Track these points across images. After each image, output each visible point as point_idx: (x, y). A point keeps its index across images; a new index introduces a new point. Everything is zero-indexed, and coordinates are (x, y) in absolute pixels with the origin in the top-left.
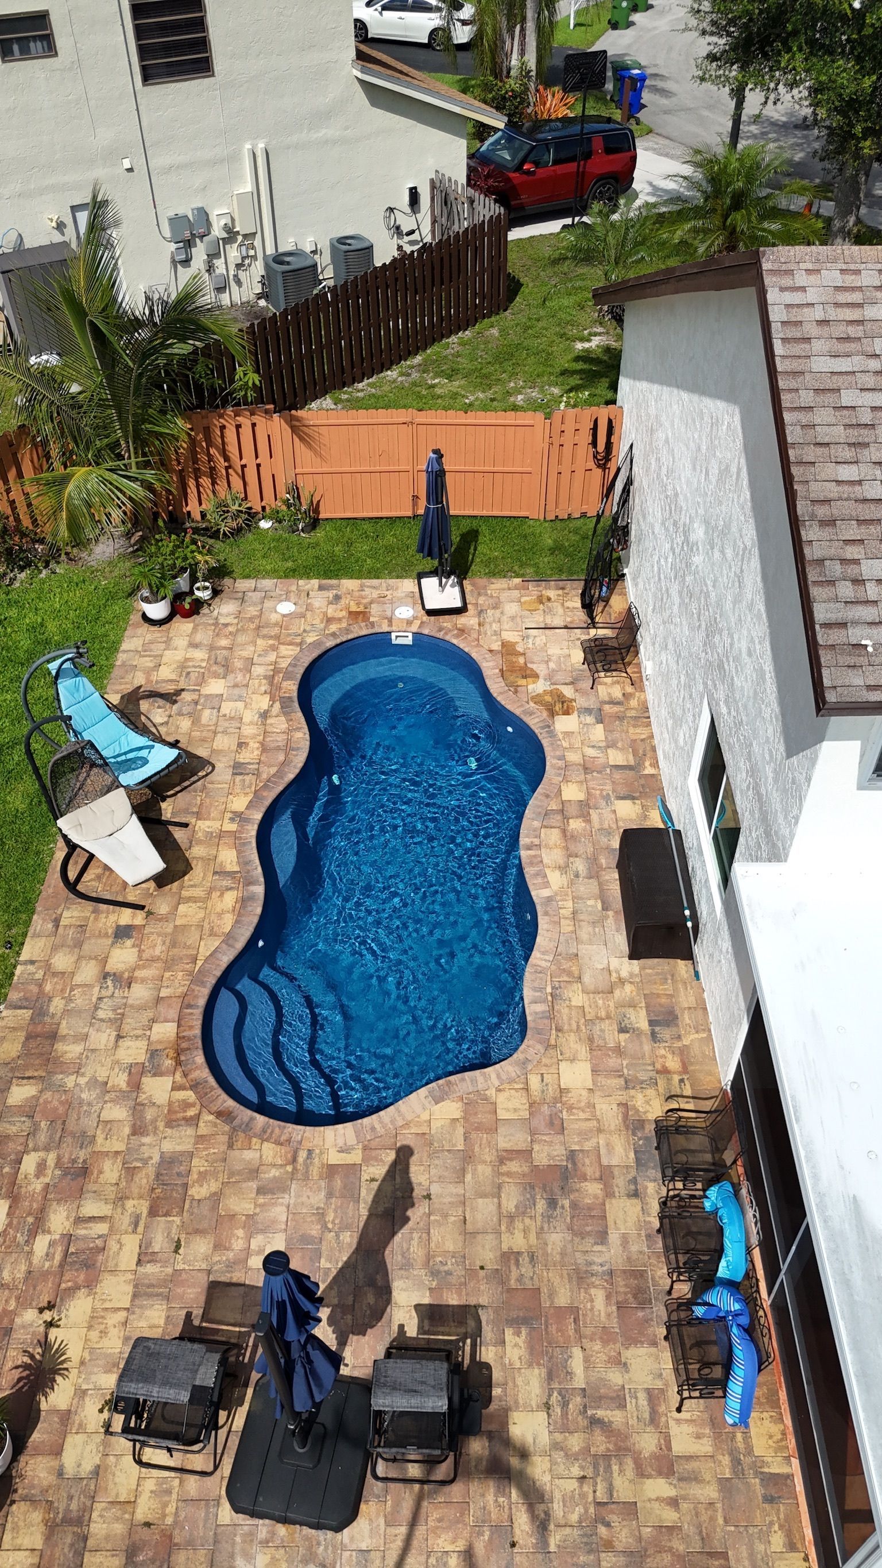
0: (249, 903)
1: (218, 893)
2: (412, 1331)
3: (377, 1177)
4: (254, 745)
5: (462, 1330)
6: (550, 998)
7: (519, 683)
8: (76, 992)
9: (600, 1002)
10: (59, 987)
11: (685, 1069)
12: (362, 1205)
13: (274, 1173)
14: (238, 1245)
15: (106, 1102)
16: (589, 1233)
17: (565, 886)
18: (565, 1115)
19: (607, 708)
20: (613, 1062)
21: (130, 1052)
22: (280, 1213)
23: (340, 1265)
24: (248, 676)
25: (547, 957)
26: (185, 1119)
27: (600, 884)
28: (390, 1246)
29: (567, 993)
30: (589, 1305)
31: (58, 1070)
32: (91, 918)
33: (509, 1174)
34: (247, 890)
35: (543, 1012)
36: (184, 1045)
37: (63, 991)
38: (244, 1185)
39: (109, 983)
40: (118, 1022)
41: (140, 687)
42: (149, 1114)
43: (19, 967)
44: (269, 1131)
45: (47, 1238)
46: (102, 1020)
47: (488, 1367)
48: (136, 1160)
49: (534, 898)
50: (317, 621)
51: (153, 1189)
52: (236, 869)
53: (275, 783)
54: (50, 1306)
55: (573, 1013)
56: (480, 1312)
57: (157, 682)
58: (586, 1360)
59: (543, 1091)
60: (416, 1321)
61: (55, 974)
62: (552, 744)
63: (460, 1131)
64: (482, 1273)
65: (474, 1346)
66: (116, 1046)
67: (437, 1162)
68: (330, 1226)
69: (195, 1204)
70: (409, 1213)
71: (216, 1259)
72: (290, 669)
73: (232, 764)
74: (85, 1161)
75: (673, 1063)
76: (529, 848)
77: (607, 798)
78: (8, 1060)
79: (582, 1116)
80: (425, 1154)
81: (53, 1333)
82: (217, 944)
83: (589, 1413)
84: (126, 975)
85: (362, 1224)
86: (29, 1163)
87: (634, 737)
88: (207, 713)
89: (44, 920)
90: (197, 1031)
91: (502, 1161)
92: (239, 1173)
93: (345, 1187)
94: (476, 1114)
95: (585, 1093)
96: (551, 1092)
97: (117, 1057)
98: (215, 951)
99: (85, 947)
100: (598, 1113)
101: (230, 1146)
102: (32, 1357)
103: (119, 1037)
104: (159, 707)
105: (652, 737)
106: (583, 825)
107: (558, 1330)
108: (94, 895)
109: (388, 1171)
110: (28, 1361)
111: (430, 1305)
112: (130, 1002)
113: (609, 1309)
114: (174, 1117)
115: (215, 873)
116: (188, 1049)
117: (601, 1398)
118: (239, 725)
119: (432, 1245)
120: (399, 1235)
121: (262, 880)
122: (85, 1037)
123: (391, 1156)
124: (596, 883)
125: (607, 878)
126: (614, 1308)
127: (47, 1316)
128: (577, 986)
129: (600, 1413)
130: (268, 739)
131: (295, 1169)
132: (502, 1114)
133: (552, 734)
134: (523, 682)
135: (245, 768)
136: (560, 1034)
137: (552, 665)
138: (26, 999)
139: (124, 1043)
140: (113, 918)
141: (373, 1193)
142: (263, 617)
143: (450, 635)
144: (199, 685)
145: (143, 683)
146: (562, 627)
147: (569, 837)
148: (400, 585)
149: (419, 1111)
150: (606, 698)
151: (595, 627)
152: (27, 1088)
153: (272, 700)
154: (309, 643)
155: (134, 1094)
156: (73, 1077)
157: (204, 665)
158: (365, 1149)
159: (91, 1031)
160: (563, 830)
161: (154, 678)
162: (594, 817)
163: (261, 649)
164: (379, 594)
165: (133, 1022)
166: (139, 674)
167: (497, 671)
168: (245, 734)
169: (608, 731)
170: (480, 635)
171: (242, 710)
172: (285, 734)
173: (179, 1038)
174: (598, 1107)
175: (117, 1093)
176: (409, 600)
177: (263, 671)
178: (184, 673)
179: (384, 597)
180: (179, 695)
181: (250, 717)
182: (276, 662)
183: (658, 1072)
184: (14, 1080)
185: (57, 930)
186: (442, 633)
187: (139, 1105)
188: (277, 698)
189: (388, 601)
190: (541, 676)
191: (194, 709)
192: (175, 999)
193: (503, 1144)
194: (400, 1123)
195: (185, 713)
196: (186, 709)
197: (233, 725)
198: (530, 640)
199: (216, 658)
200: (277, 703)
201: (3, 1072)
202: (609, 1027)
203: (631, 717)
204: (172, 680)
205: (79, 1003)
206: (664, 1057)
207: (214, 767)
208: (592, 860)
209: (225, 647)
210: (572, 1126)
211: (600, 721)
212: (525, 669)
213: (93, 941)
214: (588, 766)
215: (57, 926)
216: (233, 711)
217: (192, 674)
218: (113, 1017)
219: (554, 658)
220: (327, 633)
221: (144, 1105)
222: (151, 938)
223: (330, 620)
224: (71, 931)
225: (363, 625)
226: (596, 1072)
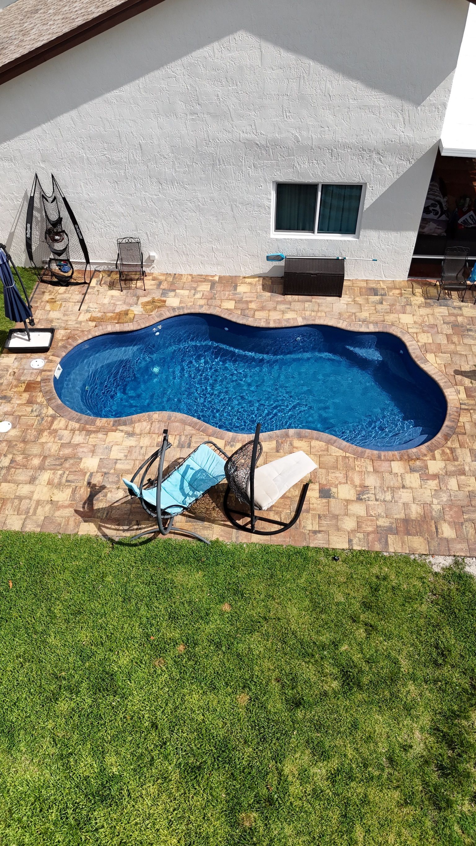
0: (303, 435)
1: (295, 449)
3: (470, 381)
6: (365, 323)
7: (130, 318)
8: (373, 514)
9: (366, 308)
10: (369, 523)
11: (400, 289)
15: (447, 489)
17: (296, 313)
18: (427, 323)
19: (162, 287)
20: (398, 307)
21: (413, 481)
24: (83, 445)
25: (341, 322)
26: (452, 453)
27: (295, 302)
29: (362, 317)
31: (429, 514)
32: (314, 512)
33: (459, 341)
34: (292, 437)
35: (374, 326)
36: (406, 457)
37: (372, 521)
39: (364, 497)
40: (393, 490)
41: (76, 511)
42: (451, 468)
43: (354, 548)
44: (453, 419)
46: (393, 497)
49: (304, 324)
50: (29, 409)
52: (275, 442)
53: (201, 426)
55: (373, 316)
57: (74, 500)
59: (417, 328)
61: (359, 527)
62: (189, 309)
63: (441, 354)
66: (411, 488)
67: (458, 363)
72: (82, 422)
73: (178, 449)
75: (397, 292)
76: (268, 324)
77: (235, 294)
78: (426, 542)
79: (426, 319)
80: (455, 366)
82: (333, 448)
84: (358, 489)
87: (189, 280)
88: (119, 466)
89: (314, 539)
91: (453, 343)
94: (432, 349)
95: (415, 317)
96: (417, 326)
97: (417, 487)
98: (339, 448)
99: (337, 512)
100: (424, 314)
101: (465, 434)
103: (404, 487)
104: (105, 496)
105: (191, 275)
106: (253, 303)
108: (293, 514)
109: (466, 378)
112: (378, 485)
114: (452, 458)
116: (408, 455)
118: (138, 448)
121: (284, 430)
122: (406, 505)
123: (459, 377)
125: (290, 299)
128: (357, 314)
130: (156, 431)
131: (472, 410)
132: (431, 341)
133: (180, 309)
134: (131, 316)
135: (184, 442)
136: (386, 321)
137: (119, 303)
138: (380, 540)
139: (407, 483)
140: (313, 501)
142: (10, 439)
143: (72, 343)
144: (86, 473)
145: (72, 510)
146: (83, 296)
147: (262, 309)
148: (4, 364)
149: (433, 367)
150: (155, 286)
151: (89, 284)
152: (443, 529)
153: (115, 431)
154: (54, 413)
155: (440, 476)
156: (434, 506)
157: (60, 472)
158: (456, 385)
159: (400, 502)
160: (255, 310)
161: (67, 503)
162: (248, 299)
163: (53, 439)
164: (10, 375)
165: (393, 482)
166: (58, 513)
167: (117, 325)
168: (149, 444)
169: (183, 288)
170: (78, 330)
171: (122, 447)
172: (154, 423)
173: (401, 459)
174: (421, 314)
175: (441, 484)
176: (24, 361)
177: (80, 437)
178: (66, 484)
179: (15, 373)
180: (95, 485)
181: (132, 442)
182: (71, 430)
183: (401, 296)
184: (439, 536)
185: (323, 531)
186: (69, 346)
187: (446, 474)
188: (114, 428)
189: (21, 371)
190: (128, 308)
191: (113, 474)
192: (375, 464)
193: (446, 342)
194: (440, 373)
195: (117, 479)
196: (112, 478)
197: (138, 451)
198: (92, 310)
199: (54, 465)
200: (118, 427)
201: (434, 543)
202: (379, 307)
203: (173, 280)
204: (74, 491)
205: (380, 510)
206: (393, 294)
207: (180, 458)
208: (278, 303)
209: (42, 460)
210: (432, 321)
211: (174, 290)
212: (119, 314)
213: (332, 509)
214: (210, 298)
215: (320, 532)
216: (122, 451)
217: (69, 479)
218: (389, 492)
219: (112, 302)
220: (45, 403)
221: (446, 472)
222: (330, 479)
223: (30, 402)
224: (324, 522)
225: (42, 384)
226: (404, 313)
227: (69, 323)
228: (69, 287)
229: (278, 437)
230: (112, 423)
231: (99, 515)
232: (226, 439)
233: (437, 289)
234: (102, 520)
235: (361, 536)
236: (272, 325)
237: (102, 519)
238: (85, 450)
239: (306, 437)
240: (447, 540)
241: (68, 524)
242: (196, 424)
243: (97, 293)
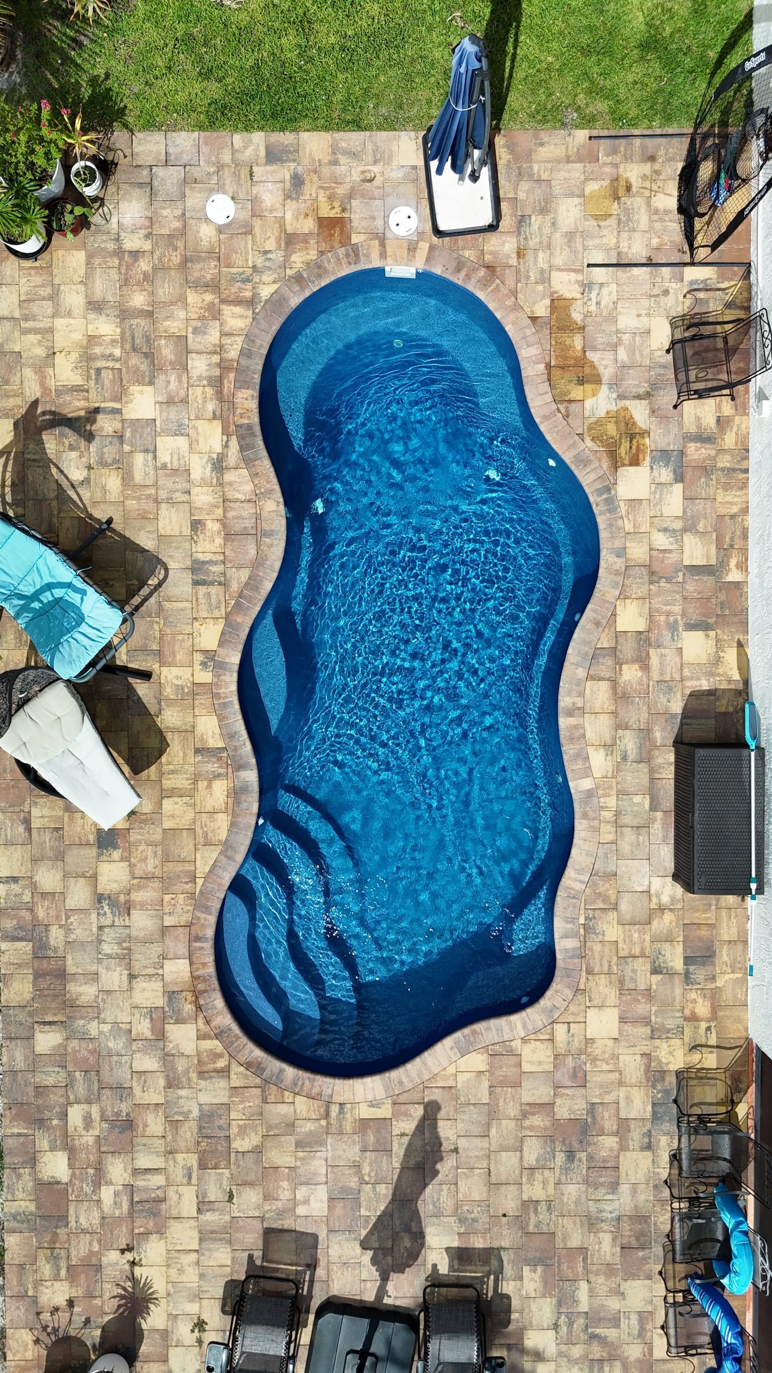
0: (243, 797)
1: (205, 783)
2: (444, 1269)
3: (407, 1132)
4: (213, 526)
5: (487, 1268)
6: (582, 931)
7: (572, 396)
8: (72, 919)
9: (636, 935)
10: (53, 913)
11: (714, 1016)
12: (395, 1159)
13: (309, 1126)
14: (285, 1195)
15: (134, 1052)
16: (602, 1184)
17: (610, 775)
18: (588, 1067)
19: (692, 447)
20: (642, 1008)
21: (146, 994)
22: (318, 1165)
23: (378, 1213)
24: (185, 379)
25: (582, 878)
26: (217, 1071)
27: (652, 771)
28: (422, 1197)
29: (602, 926)
30: (597, 1247)
31: (78, 1014)
32: (66, 819)
33: (531, 1128)
34: (238, 776)
35: (574, 949)
36: (201, 987)
37: (58, 917)
38: (283, 1139)
39: (106, 908)
40: (126, 958)
41: (35, 403)
42: (181, 1065)
44: (300, 1084)
45: (111, 1189)
46: (109, 956)
47: (508, 1297)
48: (177, 1113)
49: (572, 791)
50: (271, 245)
51: (199, 1143)
52: (221, 744)
53: (250, 599)
54: (129, 1249)
55: (606, 950)
56: (502, 1253)
57: (59, 393)
58: (591, 1290)
59: (569, 1043)
60: (446, 1261)
61: (44, 895)
62: (611, 525)
63: (486, 1084)
64: (504, 1219)
65: (496, 1281)
66: (131, 989)
67: (463, 1117)
68: (367, 1178)
69: (240, 1155)
70: (439, 1166)
71: (267, 1208)
72: (244, 362)
73: (189, 563)
74: (128, 1114)
75: (703, 1009)
76: (570, 714)
77: (673, 628)
78: (23, 1003)
79: (605, 1067)
80: (452, 1109)
81: (138, 1271)
82: (215, 855)
83: (590, 1330)
84: (122, 898)
85: (396, 1177)
86: (75, 1115)
87: (722, 511)
88: (139, 459)
89: (13, 821)
90: (211, 969)
91: (525, 1115)
92: (277, 1126)
93: (378, 1141)
94: (501, 1067)
95: (610, 1043)
96: (577, 1044)
97: (134, 1000)
98: (214, 866)
99: (68, 859)
100: (621, 1065)
101: (265, 1101)
102: (124, 1289)
103: (132, 977)
104: (72, 448)
105: (745, 510)
106: (640, 674)
107: (569, 1268)
109: (418, 1126)
110: (120, 1291)
111: (459, 1248)
112: (134, 933)
113: (614, 1250)
114: (205, 1069)
115: (197, 751)
116: (205, 991)
117: (600, 1320)
118: (186, 485)
119: (460, 1196)
120: (430, 1186)
121: (253, 761)
122: (95, 977)
123: (419, 1111)
124: (646, 770)
125: (660, 760)
126: (618, 1249)
127: (129, 1256)
128: (613, 916)
129: (598, 1331)
130: (230, 514)
131: (328, 1123)
132: (526, 1067)
133: (611, 503)
134: (577, 392)
135: (208, 573)
136: (590, 977)
137: (622, 354)
138: (21, 928)
139: (139, 984)
141: (405, 1147)
142: (189, 233)
143: (473, 280)
144: (118, 399)
145: (38, 395)
146: (644, 261)
147: (620, 696)
148: (395, 148)
149: (445, 1064)
150: (693, 429)
151: (692, 264)
152: (51, 1035)
153: (225, 432)
154: (264, 299)
155: (161, 1043)
156: (95, 1024)
157: (117, 352)
158: (394, 1104)
159: (100, 969)
160: (614, 683)
161: (51, 383)
162: (654, 661)
163: (195, 316)
164: (363, 172)
165: (143, 959)
166: (28, 373)
167: (542, 367)
168: (198, 504)
169: (688, 498)
170: (518, 281)
171: (187, 454)
172: (251, 505)
173: (194, 978)
174: (621, 1058)
175: (144, 1042)
176: (410, 189)
177: (205, 368)
178: (92, 372)
179: (371, 180)
180: (94, 421)
181: (200, 469)
182: (221, 346)
183: (687, 1019)
184: (36, 1026)
185: (30, 835)
186: (462, 274)
187: (167, 1055)
188: (232, 428)
189: (377, 193)
190: (605, 379)
191: (121, 452)
192: (180, 929)
193: (527, 1097)
194: (427, 1076)
195: (110, 460)
196: (110, 453)
197: (179, 487)
198: (593, 295)
199: (133, 338)
200: (234, 438)
201: (22, 1016)
202: (642, 967)
203: (722, 470)
204: (78, 389)
205: (79, 933)
206: (694, 1001)
207: (167, 570)
208: (645, 733)
209: (142, 311)
210: (594, 1079)
211: (679, 478)
212: (582, 362)
213: (75, 851)
214: (655, 568)
215: (29, 830)
216: (175, 457)
217: (104, 373)
218: (119, 951)
219: (626, 338)
220: (289, 272)
221: (173, 1055)
222: (140, 848)
223: (291, 241)
224: (47, 837)
225: (341, 252)
226: (623, 1020)
227: (541, 255)
228: (677, 216)
229: (235, 750)
230: (246, 421)
231: (31, 446)
232: (222, 652)
233: (717, 1104)
234: (20, 456)
235: (27, 897)
236: (564, 722)
237: (23, 453)
238: (173, 386)
239: (237, 802)
240: (30, 1038)
241: (9, 397)
242: (256, 589)
243: (656, 291)
